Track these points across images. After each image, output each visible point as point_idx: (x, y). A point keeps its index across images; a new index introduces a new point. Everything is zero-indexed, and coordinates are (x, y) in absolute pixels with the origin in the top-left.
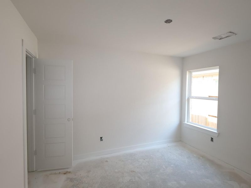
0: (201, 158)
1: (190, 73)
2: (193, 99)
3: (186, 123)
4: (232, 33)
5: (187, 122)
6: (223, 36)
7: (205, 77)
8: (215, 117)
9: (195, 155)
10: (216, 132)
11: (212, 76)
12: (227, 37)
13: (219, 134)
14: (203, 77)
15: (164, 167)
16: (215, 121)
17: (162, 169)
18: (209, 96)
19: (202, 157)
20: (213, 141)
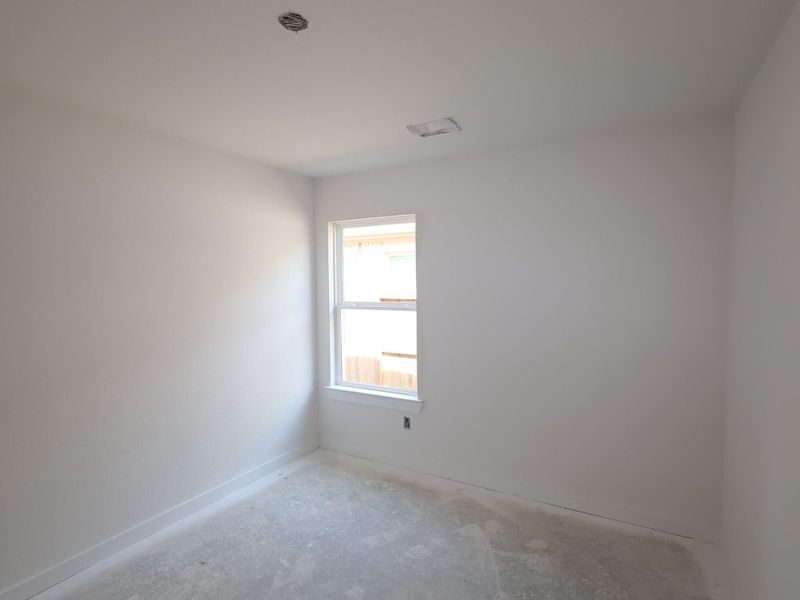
0: (385, 485)
1: (338, 229)
2: (347, 310)
3: (333, 386)
4: (454, 123)
5: (336, 384)
6: (433, 128)
7: (363, 245)
8: (410, 356)
9: (367, 483)
10: (415, 399)
11: (382, 243)
12: (439, 132)
13: (423, 404)
14: (360, 245)
15: (284, 562)
16: (410, 367)
17: (280, 572)
18: (382, 300)
19: (389, 481)
20: (409, 426)
